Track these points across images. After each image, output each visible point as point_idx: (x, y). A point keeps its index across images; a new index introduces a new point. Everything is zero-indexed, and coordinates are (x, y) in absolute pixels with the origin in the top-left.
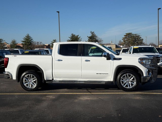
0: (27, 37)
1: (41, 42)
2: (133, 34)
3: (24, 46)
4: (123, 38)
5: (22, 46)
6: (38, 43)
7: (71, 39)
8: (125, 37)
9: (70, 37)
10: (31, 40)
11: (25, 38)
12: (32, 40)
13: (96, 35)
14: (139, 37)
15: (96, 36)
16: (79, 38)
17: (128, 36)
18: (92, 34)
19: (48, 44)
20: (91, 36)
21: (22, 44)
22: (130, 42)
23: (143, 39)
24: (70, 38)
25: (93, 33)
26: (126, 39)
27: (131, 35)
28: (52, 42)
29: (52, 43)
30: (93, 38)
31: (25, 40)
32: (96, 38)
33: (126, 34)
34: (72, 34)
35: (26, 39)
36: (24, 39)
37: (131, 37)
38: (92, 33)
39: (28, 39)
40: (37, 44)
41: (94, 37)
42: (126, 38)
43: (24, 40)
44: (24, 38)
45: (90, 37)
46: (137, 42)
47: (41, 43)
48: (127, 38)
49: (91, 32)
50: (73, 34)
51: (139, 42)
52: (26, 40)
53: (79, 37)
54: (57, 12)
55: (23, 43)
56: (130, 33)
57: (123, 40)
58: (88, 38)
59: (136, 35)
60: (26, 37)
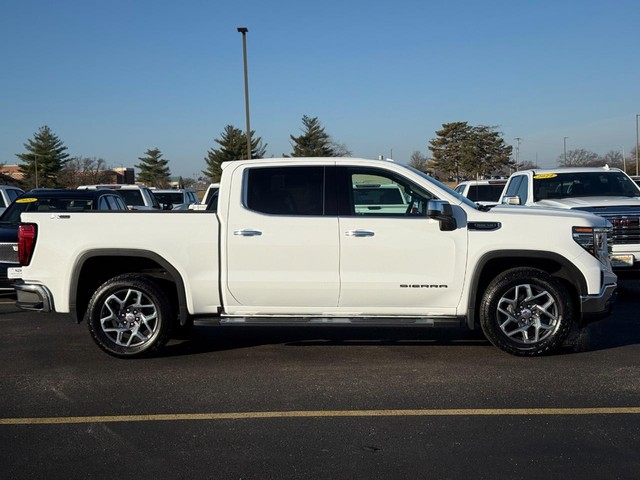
0: (42, 139)
1: (100, 161)
2: (469, 128)
3: (28, 177)
4: (433, 143)
5: (18, 176)
6: (88, 162)
7: (224, 148)
8: (440, 137)
9: (221, 139)
10: (58, 152)
11: (35, 141)
12: (63, 152)
13: (324, 132)
14: (494, 140)
15: (325, 136)
16: (257, 143)
17: (452, 136)
18: (310, 127)
19: (125, 169)
20: (304, 135)
21: (20, 166)
22: (458, 158)
23: (510, 148)
24: (221, 143)
25: (313, 121)
26: (443, 148)
27: (463, 132)
28: (143, 160)
29: (142, 162)
30: (311, 143)
31: (33, 150)
32: (323, 144)
33: (444, 126)
34: (230, 128)
35: (39, 146)
36: (28, 148)
37: (464, 138)
38: (311, 123)
39: (45, 149)
40: (85, 168)
41: (318, 137)
42: (444, 142)
43: (29, 152)
44: (29, 144)
45: (302, 138)
46: (488, 159)
47: (102, 164)
48: (447, 143)
49: (305, 119)
50: (232, 127)
51: (496, 158)
52: (37, 151)
53: (255, 137)
54: (240, 30)
55: (26, 163)
56: (459, 124)
57: (434, 150)
58: (295, 144)
59: (482, 130)
60: (36, 138)
